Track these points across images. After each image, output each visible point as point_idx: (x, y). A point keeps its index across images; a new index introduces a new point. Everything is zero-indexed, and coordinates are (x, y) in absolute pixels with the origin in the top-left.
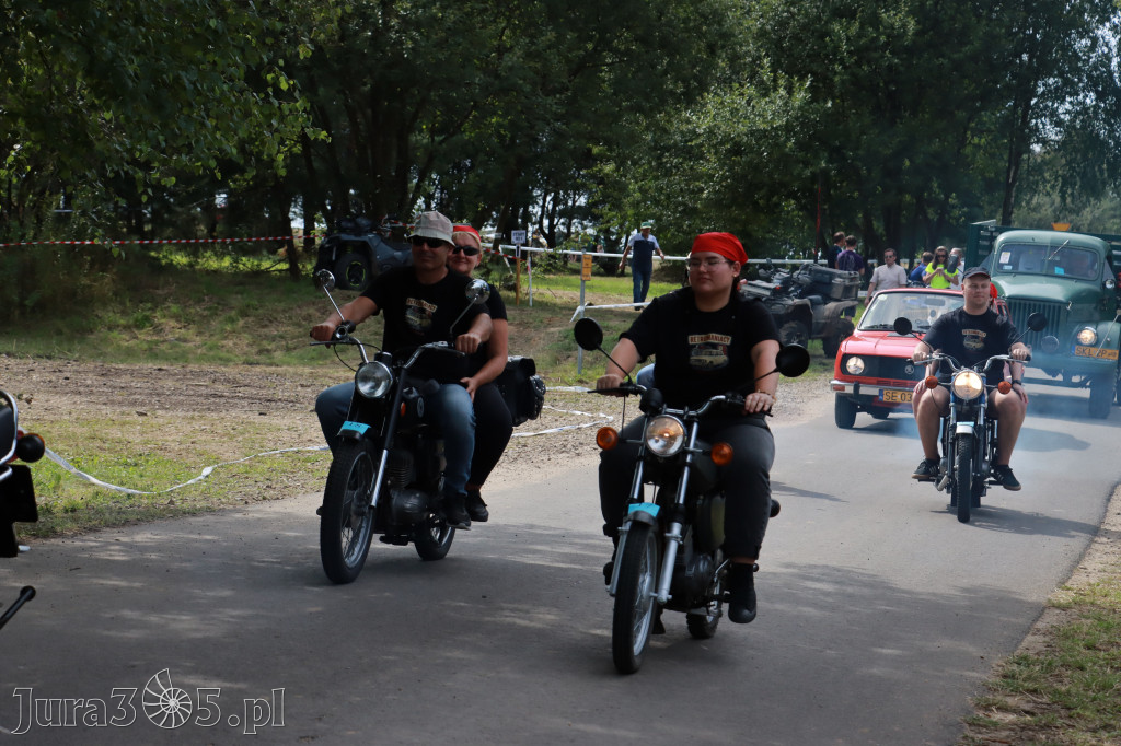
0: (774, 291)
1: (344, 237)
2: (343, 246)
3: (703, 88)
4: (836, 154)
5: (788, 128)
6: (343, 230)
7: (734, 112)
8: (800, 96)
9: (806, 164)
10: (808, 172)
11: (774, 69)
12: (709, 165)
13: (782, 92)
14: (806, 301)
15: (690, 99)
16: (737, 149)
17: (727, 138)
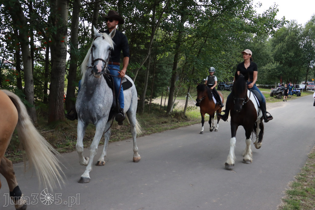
0: (277, 90)
1: (221, 84)
2: (221, 85)
3: (266, 64)
4: (283, 71)
5: (277, 68)
6: (221, 83)
7: (269, 66)
8: (278, 64)
9: (279, 73)
10: (279, 74)
11: (275, 60)
12: (266, 73)
13: (276, 64)
14: (281, 91)
15: (264, 65)
16: (270, 71)
17: (269, 70)
